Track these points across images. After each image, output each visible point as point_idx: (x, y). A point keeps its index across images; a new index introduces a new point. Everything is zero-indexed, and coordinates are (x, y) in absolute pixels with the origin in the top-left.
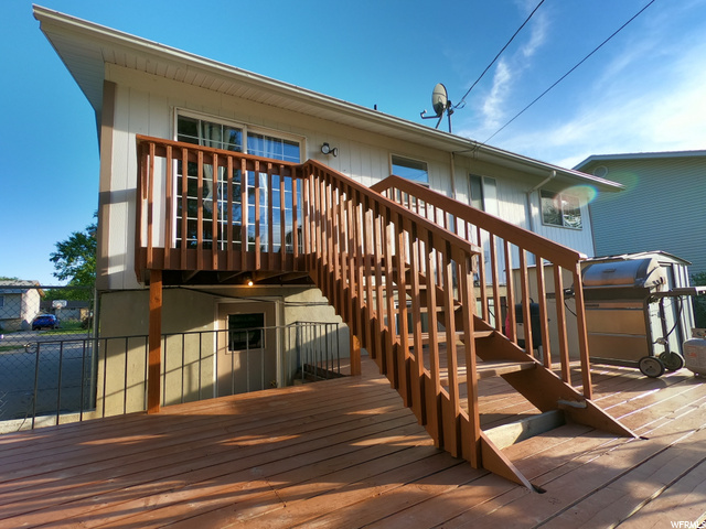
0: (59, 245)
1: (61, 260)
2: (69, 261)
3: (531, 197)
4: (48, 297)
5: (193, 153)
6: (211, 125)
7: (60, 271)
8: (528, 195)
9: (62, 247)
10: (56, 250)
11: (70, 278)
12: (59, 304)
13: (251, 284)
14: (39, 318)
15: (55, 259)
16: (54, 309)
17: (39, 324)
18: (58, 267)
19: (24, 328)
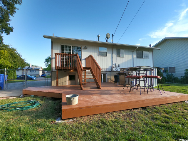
0: (46, 59)
1: (46, 63)
2: (48, 63)
3: (134, 52)
4: (44, 70)
5: (63, 54)
6: (66, 46)
7: (46, 65)
8: (133, 52)
9: (46, 60)
10: (45, 60)
11: (48, 66)
12: (46, 72)
13: (72, 71)
14: (42, 75)
15: (45, 62)
16: (45, 73)
17: (42, 76)
18: (46, 64)
19: (40, 77)
